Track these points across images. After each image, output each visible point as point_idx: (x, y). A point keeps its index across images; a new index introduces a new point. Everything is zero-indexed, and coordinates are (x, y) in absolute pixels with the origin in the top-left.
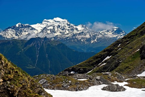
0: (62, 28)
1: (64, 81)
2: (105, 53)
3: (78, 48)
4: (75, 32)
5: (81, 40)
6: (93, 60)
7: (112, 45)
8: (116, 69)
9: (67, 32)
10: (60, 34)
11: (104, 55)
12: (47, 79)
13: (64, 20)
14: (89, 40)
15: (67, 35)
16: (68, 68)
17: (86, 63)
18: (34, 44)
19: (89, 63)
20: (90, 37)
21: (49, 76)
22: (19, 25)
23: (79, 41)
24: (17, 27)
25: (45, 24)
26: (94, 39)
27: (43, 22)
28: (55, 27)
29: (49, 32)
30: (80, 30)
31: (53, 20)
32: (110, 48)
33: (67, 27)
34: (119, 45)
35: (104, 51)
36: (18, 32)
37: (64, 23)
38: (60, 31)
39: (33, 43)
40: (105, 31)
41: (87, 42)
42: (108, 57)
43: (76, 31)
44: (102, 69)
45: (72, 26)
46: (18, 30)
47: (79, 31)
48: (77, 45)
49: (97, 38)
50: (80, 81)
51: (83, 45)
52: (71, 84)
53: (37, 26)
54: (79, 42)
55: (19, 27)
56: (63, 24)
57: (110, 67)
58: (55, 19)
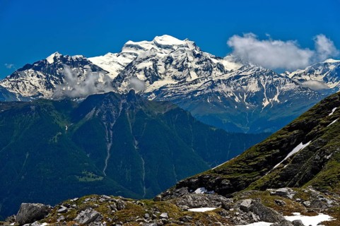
0: (178, 66)
1: (147, 212)
2: (292, 133)
3: (225, 120)
4: (216, 74)
5: (234, 97)
6: (258, 154)
7: (311, 110)
8: (315, 179)
9: (194, 76)
10: (174, 82)
11: (290, 140)
12: (101, 207)
13: (183, 42)
14: (256, 98)
15: (192, 86)
16: (189, 180)
17: (237, 162)
18: (98, 112)
19: (247, 163)
20: (258, 90)
21: (107, 201)
22: (55, 58)
23: (228, 102)
24: (49, 64)
25: (131, 54)
26: (270, 96)
27: (125, 50)
28: (159, 63)
29: (141, 76)
30: (230, 70)
31: (152, 42)
32: (307, 120)
33: (193, 63)
34: (334, 110)
35: (291, 129)
36: (53, 79)
37: (183, 51)
38: (173, 74)
39: (96, 110)
40: (303, 71)
41: (252, 102)
42: (301, 146)
43: (220, 73)
44: (277, 179)
45: (206, 60)
46: (53, 72)
47: (226, 72)
48: (222, 112)
49: (281, 92)
50: (194, 214)
51: (239, 113)
52: (168, 222)
53: (108, 61)
54: (228, 104)
55: (55, 65)
56: (180, 54)
57: (300, 174)
58: (158, 39)
